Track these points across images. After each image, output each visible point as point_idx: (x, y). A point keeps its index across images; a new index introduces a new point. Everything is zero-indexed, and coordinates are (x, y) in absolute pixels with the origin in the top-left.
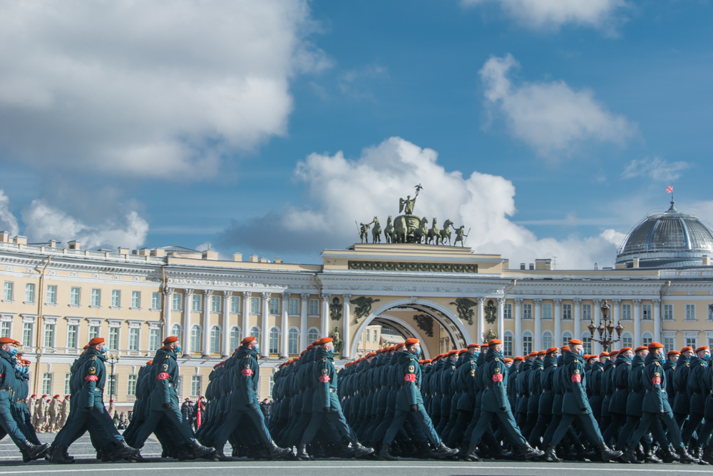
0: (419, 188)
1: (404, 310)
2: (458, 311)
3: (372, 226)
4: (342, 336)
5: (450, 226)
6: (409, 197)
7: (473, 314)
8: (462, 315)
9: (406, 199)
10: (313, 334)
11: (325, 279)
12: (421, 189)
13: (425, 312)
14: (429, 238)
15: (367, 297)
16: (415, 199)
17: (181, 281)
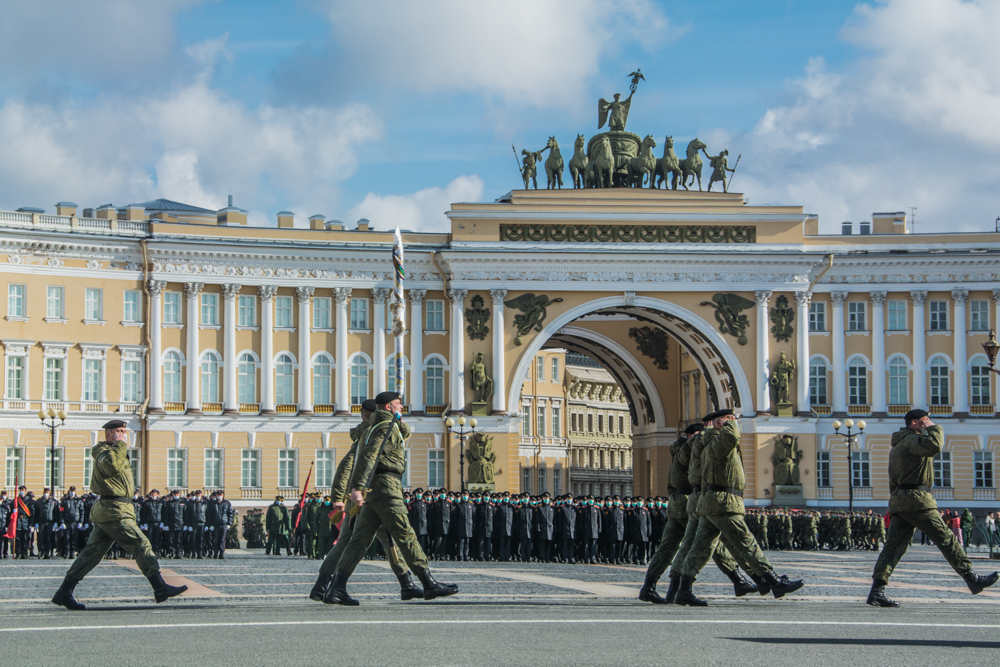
0: (637, 77)
1: (610, 318)
2: (718, 319)
3: (546, 155)
4: (489, 371)
5: (700, 151)
6: (617, 96)
7: (747, 323)
8: (725, 325)
9: (610, 100)
10: (435, 366)
11: (456, 260)
12: (640, 80)
13: (651, 321)
14: (658, 177)
15: (537, 295)
16: (629, 100)
17: (179, 268)
